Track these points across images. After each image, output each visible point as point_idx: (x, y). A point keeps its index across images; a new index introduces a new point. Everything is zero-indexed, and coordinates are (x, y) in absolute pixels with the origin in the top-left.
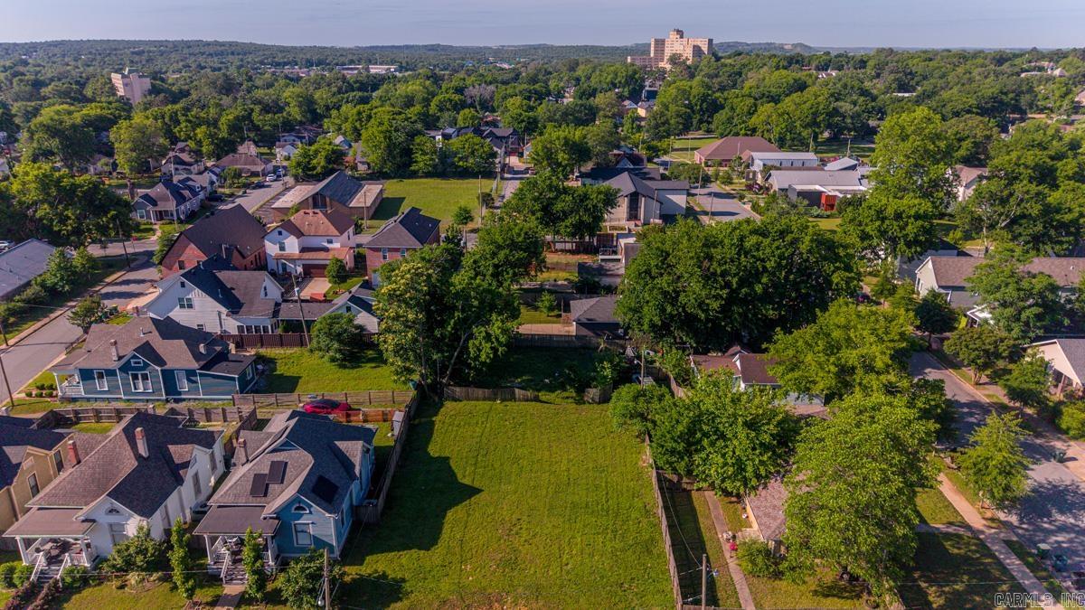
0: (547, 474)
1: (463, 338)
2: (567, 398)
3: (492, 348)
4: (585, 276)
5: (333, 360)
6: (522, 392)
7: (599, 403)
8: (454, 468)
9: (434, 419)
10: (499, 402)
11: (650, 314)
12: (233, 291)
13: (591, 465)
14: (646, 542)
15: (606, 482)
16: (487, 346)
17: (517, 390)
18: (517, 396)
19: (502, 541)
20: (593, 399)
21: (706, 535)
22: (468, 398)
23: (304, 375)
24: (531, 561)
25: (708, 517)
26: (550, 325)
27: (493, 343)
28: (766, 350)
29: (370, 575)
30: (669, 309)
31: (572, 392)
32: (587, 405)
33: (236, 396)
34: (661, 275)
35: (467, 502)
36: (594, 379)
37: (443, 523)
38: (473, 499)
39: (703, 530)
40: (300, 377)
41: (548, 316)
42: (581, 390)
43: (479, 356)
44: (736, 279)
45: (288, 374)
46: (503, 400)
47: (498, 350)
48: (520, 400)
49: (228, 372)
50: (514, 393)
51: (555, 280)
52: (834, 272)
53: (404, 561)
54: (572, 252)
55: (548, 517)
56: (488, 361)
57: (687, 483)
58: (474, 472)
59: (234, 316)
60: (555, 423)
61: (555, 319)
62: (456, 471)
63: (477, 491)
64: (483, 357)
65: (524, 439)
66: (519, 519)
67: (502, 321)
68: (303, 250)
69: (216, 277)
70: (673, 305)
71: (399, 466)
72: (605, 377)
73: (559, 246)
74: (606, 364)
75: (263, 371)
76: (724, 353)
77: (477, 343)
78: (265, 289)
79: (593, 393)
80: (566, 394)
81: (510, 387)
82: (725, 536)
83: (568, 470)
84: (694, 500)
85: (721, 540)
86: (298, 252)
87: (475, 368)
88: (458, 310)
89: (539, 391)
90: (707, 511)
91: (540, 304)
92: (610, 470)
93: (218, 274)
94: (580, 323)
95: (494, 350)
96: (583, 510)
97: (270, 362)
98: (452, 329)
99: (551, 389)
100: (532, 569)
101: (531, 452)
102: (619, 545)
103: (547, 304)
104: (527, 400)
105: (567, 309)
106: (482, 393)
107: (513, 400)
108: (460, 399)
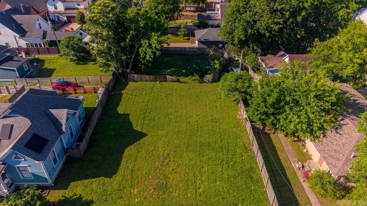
0: (185, 124)
1: (137, 46)
2: (195, 80)
3: (152, 52)
4: (201, 20)
5: (72, 60)
6: (170, 77)
7: (212, 83)
8: (131, 120)
9: (122, 92)
10: (158, 82)
11: (239, 34)
12: (22, 25)
13: (210, 119)
14: (248, 170)
15: (220, 129)
16: (149, 51)
17: (168, 76)
18: (168, 79)
19: (158, 170)
20: (208, 80)
21: (285, 165)
22: (142, 80)
23: (58, 68)
24: (176, 186)
25: (283, 151)
26: (185, 43)
27: (153, 49)
28: (309, 52)
29: (71, 197)
30: (249, 31)
31: (197, 77)
32: (206, 84)
33: (16, 80)
34: (246, 12)
35: (138, 142)
36: (209, 70)
37: (122, 158)
38: (141, 140)
39: (282, 161)
40: (55, 69)
41: (183, 39)
42: (202, 75)
43: (145, 57)
44: (288, 13)
45: (49, 68)
46: (160, 82)
47: (156, 53)
48: (169, 81)
49: (11, 67)
50: (166, 78)
51: (186, 23)
52: (341, 9)
53: (94, 186)
54: (194, 11)
55: (186, 152)
56: (150, 59)
57: (268, 130)
58: (143, 123)
59: (23, 38)
60: (189, 94)
61: (187, 41)
62: (132, 122)
63: (144, 135)
64: (148, 58)
65: (172, 103)
66: (169, 154)
67: (158, 36)
68: (66, 9)
69: (13, 18)
70: (252, 29)
71: (100, 119)
72: (215, 69)
73: (187, 9)
74: (216, 61)
75: (37, 66)
76: (275, 55)
77: (144, 49)
78: (39, 24)
79: (209, 77)
80: (194, 78)
81: (164, 74)
82: (297, 166)
83: (197, 121)
84: (273, 139)
85: (295, 168)
86: (64, 10)
87: (144, 64)
88: (132, 30)
89: (179, 76)
90: (282, 148)
91: (179, 33)
92: (221, 121)
93: (13, 17)
94: (200, 42)
95: (154, 53)
96: (207, 148)
97: (42, 62)
98: (130, 41)
99: (186, 75)
100: (177, 192)
101: (176, 111)
102: (232, 173)
103: (183, 33)
104: (173, 81)
105: (193, 35)
106: (149, 78)
107: (166, 81)
108: (138, 81)
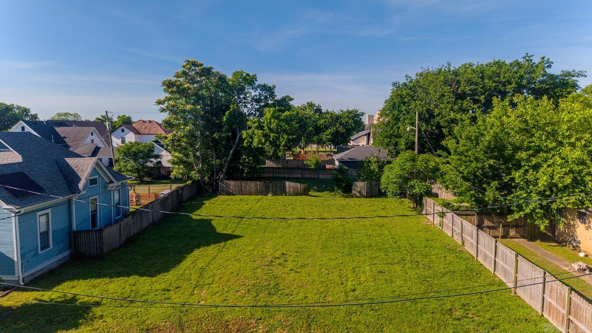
2: (336, 195)
6: (292, 184)
7: (367, 197)
8: (215, 225)
10: (270, 196)
12: (65, 139)
17: (287, 183)
18: (287, 190)
19: (259, 270)
20: (360, 192)
21: (546, 268)
22: (241, 192)
25: (534, 255)
31: (339, 193)
32: (356, 198)
35: (222, 243)
37: (184, 258)
38: (229, 242)
46: (274, 194)
48: (290, 195)
50: (284, 186)
58: (236, 227)
63: (238, 237)
66: (284, 254)
69: (54, 130)
72: (371, 173)
79: (360, 186)
90: (528, 251)
93: (57, 129)
94: (342, 162)
103: (313, 161)
104: (297, 194)
106: (255, 186)
107: (284, 194)
108: (234, 193)
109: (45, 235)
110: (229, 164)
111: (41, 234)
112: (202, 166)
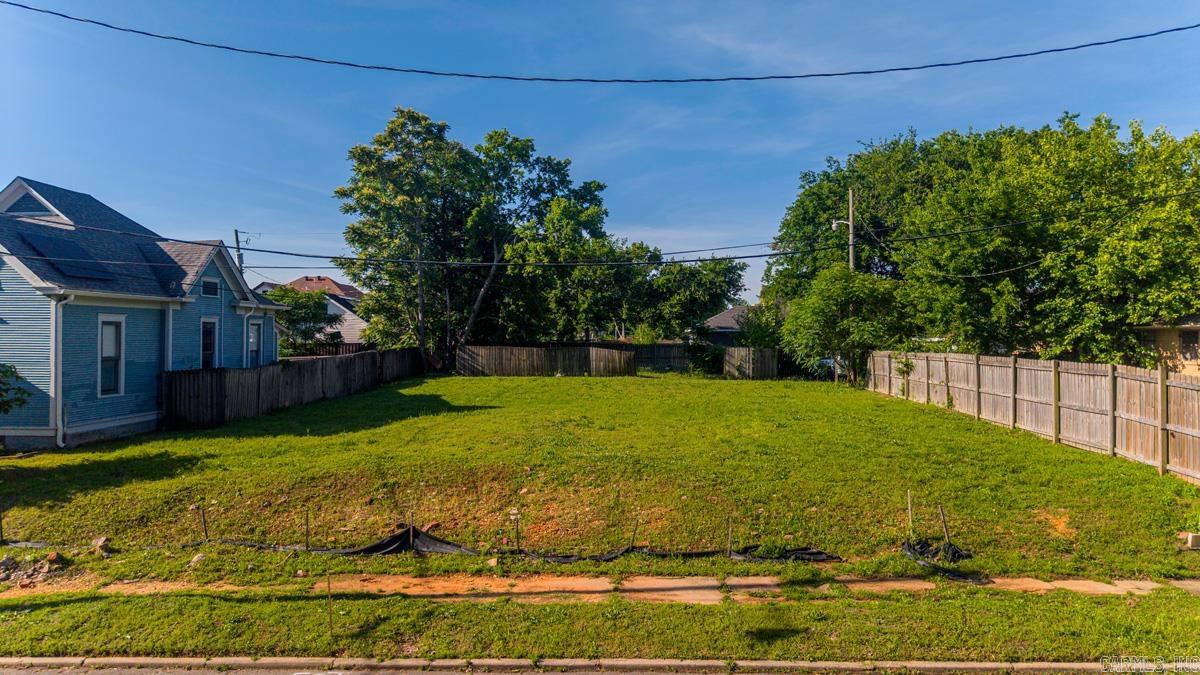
6: (603, 353)
7: (753, 378)
10: (559, 376)
17: (593, 351)
18: (593, 364)
20: (740, 369)
22: (501, 370)
32: (730, 381)
38: (476, 411)
46: (566, 373)
48: (598, 373)
50: (587, 358)
79: (740, 356)
104: (613, 373)
106: (528, 358)
107: (586, 374)
108: (487, 372)
109: (111, 364)
110: (478, 315)
111: (104, 360)
112: (423, 317)
